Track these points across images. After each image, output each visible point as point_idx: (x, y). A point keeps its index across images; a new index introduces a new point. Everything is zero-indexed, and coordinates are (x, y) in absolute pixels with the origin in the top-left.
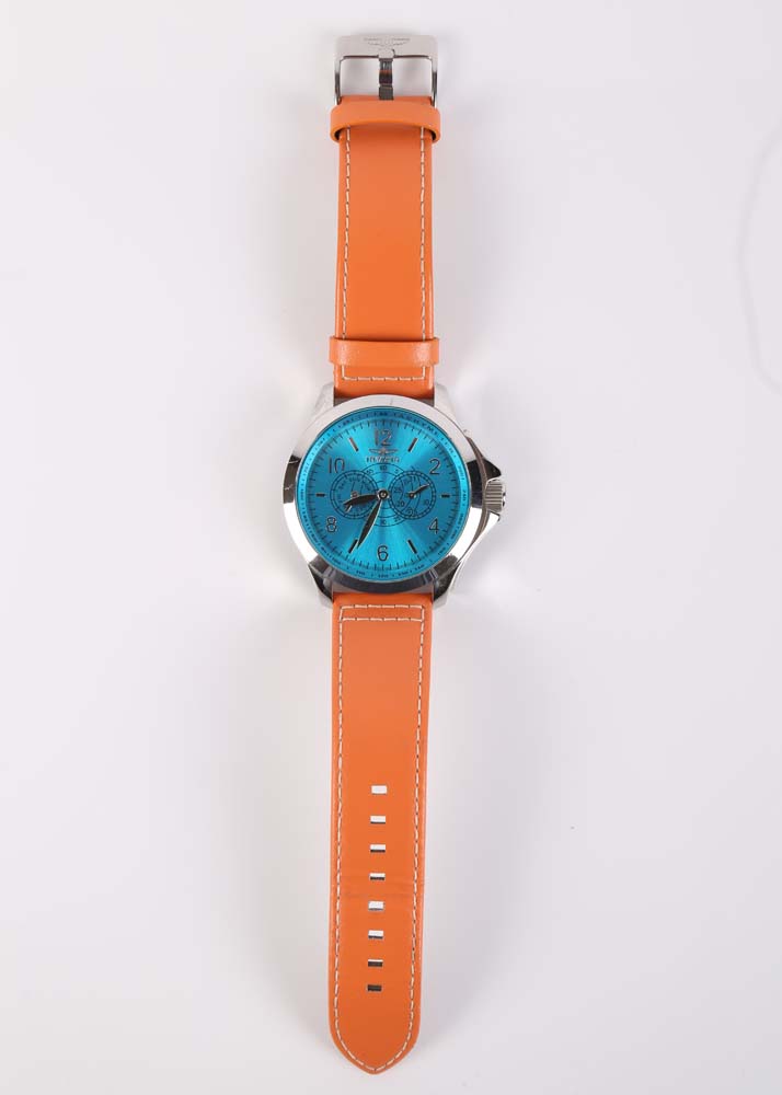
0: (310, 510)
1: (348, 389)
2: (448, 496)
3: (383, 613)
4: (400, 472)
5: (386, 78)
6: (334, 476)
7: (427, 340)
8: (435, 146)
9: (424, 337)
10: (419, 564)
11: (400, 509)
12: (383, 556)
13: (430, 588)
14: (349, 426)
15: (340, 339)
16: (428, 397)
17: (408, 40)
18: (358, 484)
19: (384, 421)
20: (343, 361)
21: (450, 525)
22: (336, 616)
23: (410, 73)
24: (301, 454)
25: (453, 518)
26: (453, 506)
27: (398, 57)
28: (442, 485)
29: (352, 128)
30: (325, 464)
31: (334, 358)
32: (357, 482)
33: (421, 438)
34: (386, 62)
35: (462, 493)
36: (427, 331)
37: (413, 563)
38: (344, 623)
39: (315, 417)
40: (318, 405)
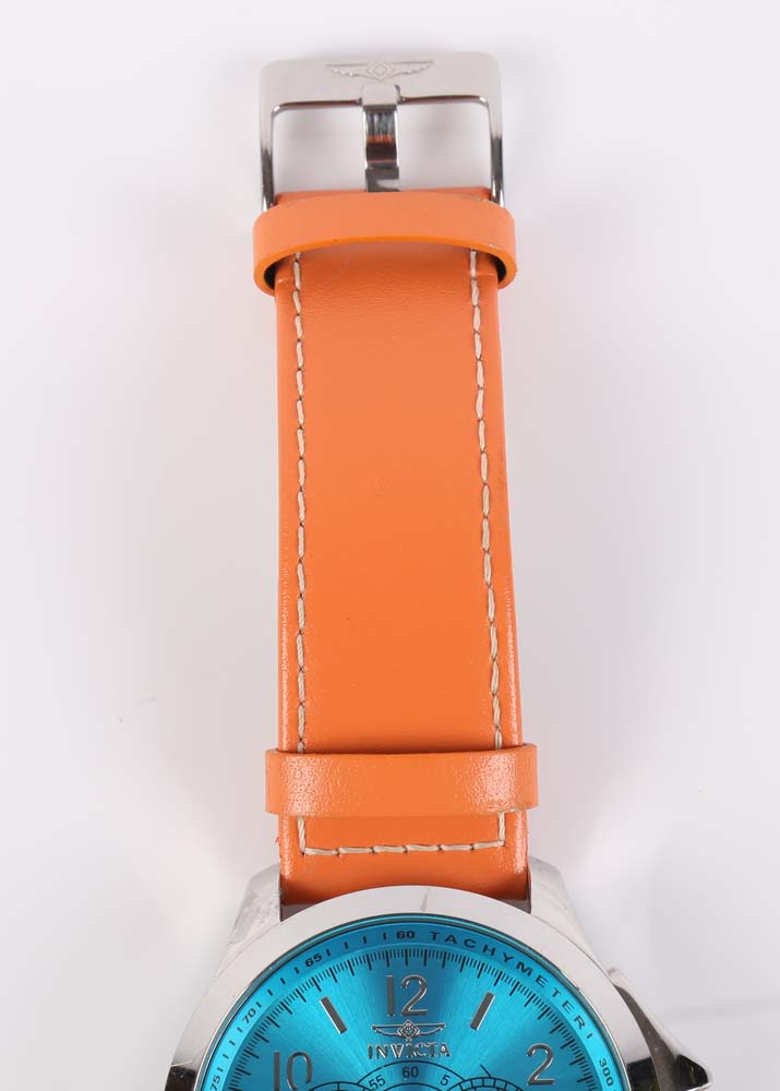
1: (310, 879)
4: (454, 1080)
5: (381, 151)
7: (507, 747)
8: (503, 295)
9: (499, 739)
14: (320, 969)
15: (293, 751)
16: (516, 891)
17: (431, 62)
19: (406, 954)
20: (301, 806)
23: (437, 135)
27: (409, 101)
29: (306, 258)
30: (261, 1068)
31: (278, 800)
33: (501, 993)
34: (380, 114)
36: (504, 726)
39: (235, 948)
40: (242, 920)
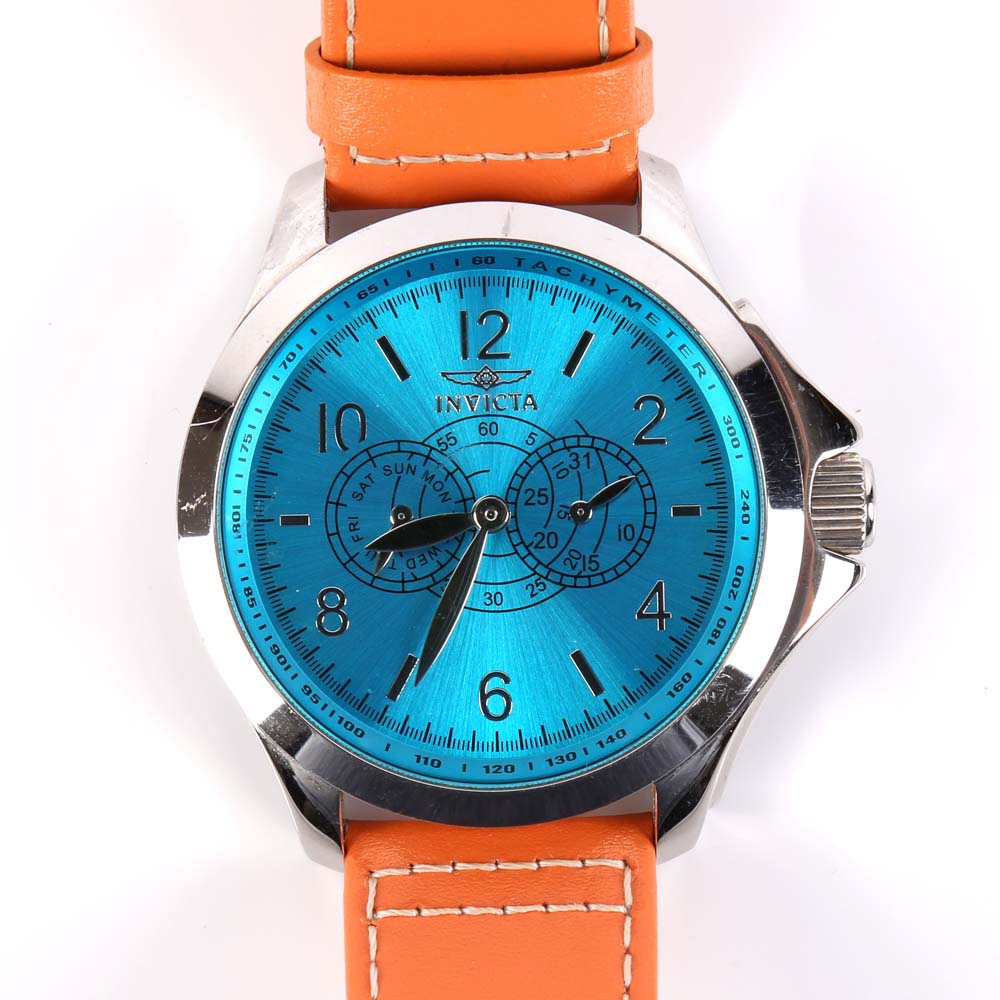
0: (264, 569)
2: (694, 511)
3: (504, 890)
4: (541, 438)
6: (335, 459)
10: (612, 726)
11: (545, 555)
12: (496, 705)
13: (647, 799)
14: (374, 303)
18: (412, 484)
19: (484, 283)
21: (706, 603)
22: (355, 902)
24: (231, 388)
25: (713, 579)
26: (711, 543)
28: (676, 480)
30: (304, 423)
32: (406, 477)
33: (602, 332)
35: (739, 501)
37: (591, 722)
38: (382, 927)
39: (268, 276)
40: (276, 238)
